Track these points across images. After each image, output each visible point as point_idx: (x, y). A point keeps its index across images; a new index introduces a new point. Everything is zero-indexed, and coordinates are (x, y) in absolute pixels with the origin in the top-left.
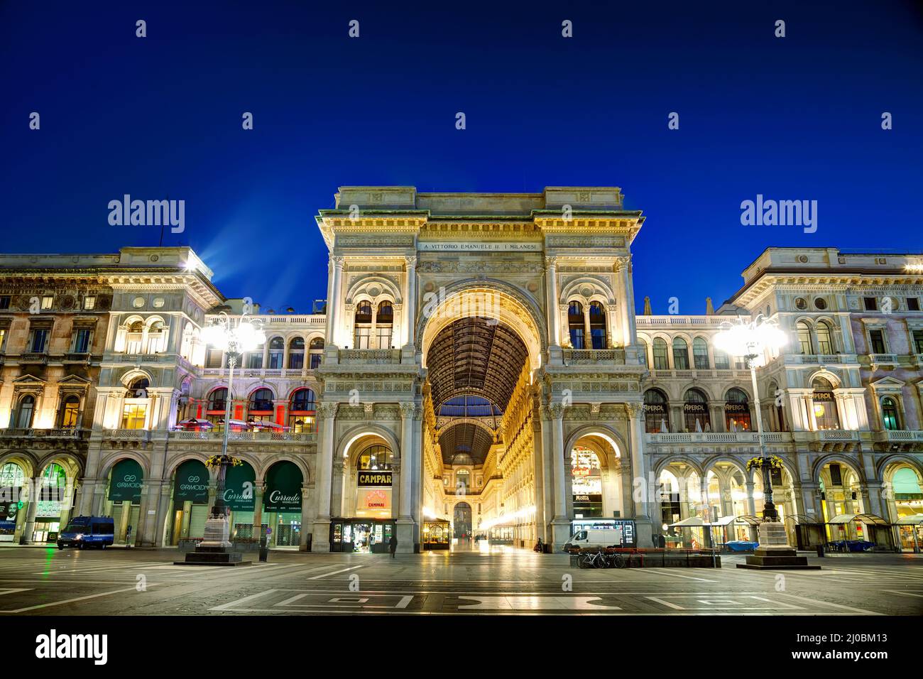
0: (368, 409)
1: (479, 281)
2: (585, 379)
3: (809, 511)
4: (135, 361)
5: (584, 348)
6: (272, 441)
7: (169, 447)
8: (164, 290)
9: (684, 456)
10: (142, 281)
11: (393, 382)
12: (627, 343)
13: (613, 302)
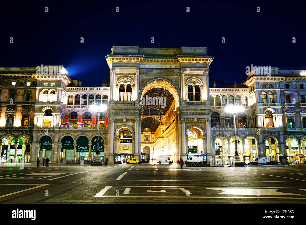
0: (125, 120)
1: (159, 78)
2: (193, 111)
3: (261, 152)
4: (46, 104)
5: (193, 101)
6: (93, 130)
7: (60, 132)
8: (55, 80)
9: (223, 135)
10: (47, 77)
11: (132, 111)
12: (206, 99)
13: (202, 86)
